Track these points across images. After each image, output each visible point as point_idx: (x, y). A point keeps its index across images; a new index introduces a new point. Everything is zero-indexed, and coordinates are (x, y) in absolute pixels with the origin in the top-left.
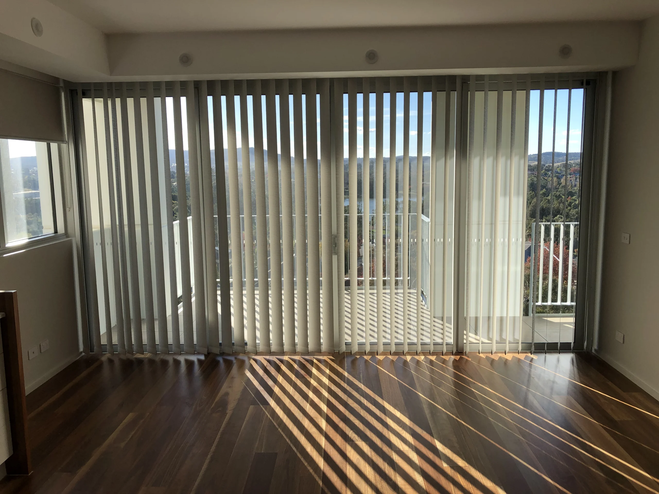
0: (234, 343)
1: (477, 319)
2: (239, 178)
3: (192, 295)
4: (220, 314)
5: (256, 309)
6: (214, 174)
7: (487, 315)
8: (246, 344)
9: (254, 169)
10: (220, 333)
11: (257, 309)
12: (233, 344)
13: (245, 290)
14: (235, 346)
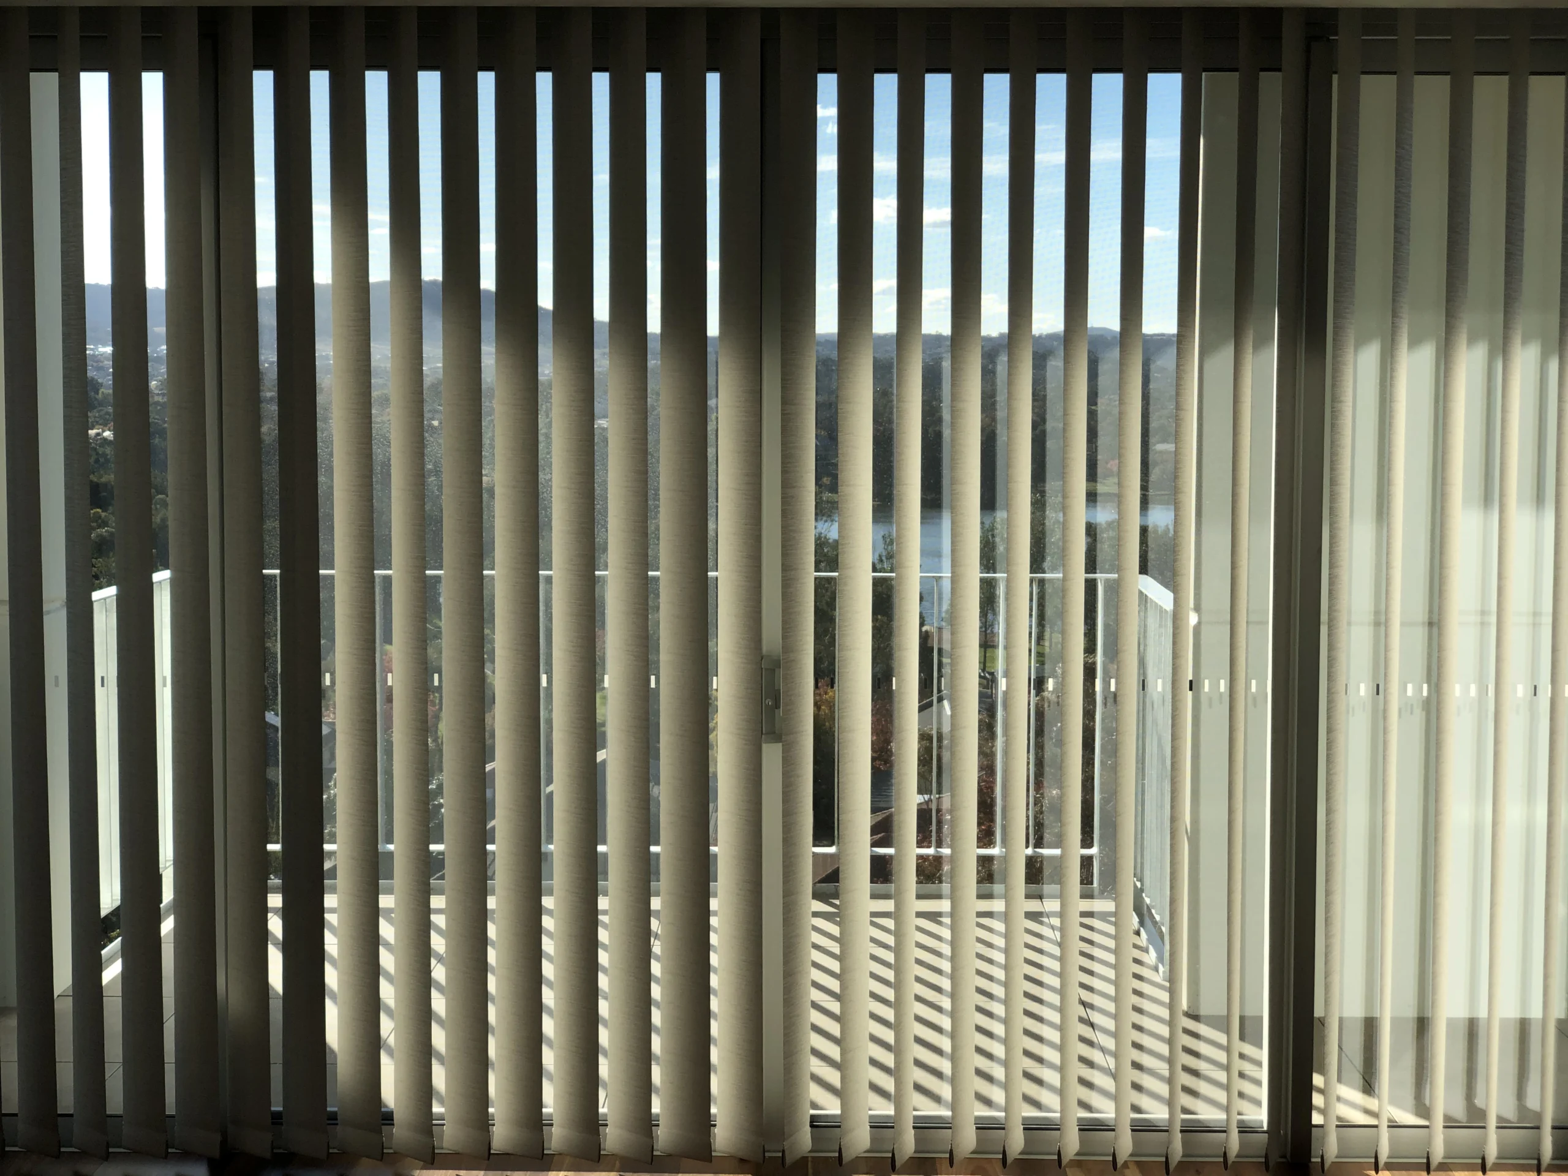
0: (335, 1113)
1: (1370, 1026)
2: (373, 411)
3: (161, 906)
4: (277, 993)
5: (433, 974)
6: (269, 391)
7: (1411, 1013)
8: (388, 1118)
9: (440, 376)
10: (277, 1072)
11: (439, 973)
12: (333, 1117)
13: (390, 891)
14: (338, 1127)
